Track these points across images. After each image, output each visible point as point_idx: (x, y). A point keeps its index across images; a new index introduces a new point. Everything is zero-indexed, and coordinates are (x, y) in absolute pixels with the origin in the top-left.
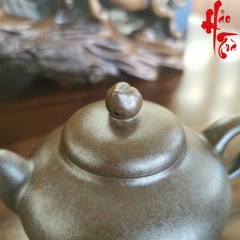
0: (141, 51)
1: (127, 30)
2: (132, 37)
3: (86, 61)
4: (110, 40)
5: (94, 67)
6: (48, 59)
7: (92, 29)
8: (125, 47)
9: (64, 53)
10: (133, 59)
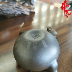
0: (25, 8)
1: (21, 3)
2: (23, 5)
3: (14, 11)
4: (18, 5)
5: (15, 12)
6: (5, 11)
7: (14, 3)
8: (22, 7)
9: (8, 9)
10: (24, 10)
